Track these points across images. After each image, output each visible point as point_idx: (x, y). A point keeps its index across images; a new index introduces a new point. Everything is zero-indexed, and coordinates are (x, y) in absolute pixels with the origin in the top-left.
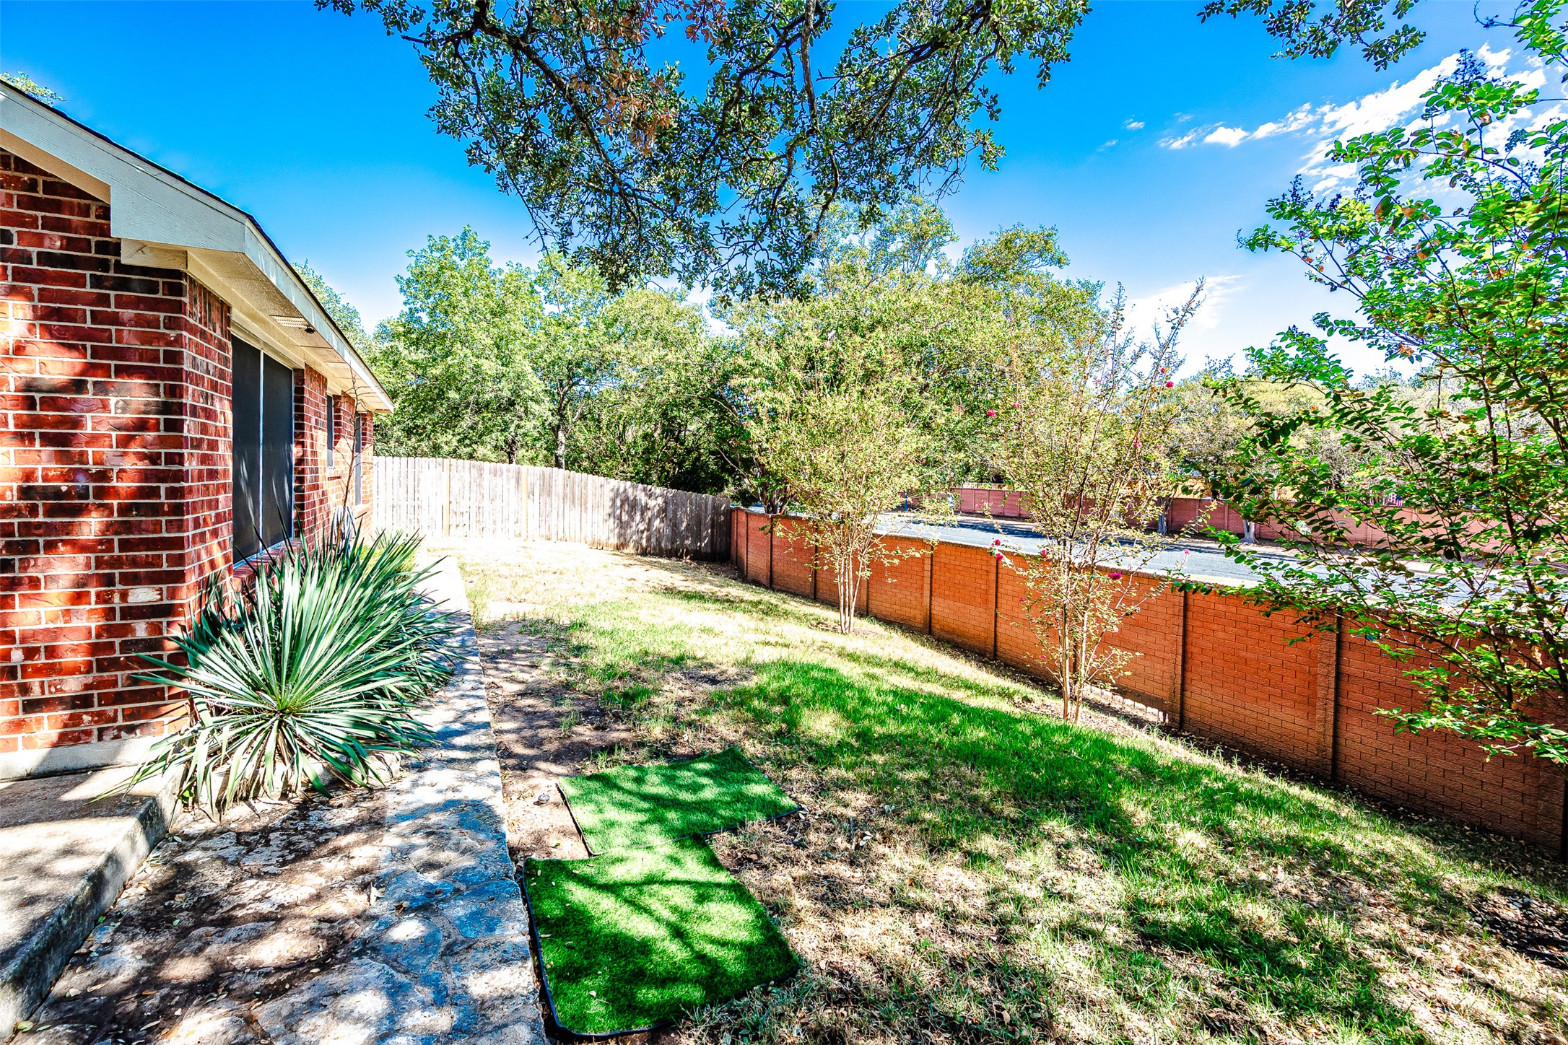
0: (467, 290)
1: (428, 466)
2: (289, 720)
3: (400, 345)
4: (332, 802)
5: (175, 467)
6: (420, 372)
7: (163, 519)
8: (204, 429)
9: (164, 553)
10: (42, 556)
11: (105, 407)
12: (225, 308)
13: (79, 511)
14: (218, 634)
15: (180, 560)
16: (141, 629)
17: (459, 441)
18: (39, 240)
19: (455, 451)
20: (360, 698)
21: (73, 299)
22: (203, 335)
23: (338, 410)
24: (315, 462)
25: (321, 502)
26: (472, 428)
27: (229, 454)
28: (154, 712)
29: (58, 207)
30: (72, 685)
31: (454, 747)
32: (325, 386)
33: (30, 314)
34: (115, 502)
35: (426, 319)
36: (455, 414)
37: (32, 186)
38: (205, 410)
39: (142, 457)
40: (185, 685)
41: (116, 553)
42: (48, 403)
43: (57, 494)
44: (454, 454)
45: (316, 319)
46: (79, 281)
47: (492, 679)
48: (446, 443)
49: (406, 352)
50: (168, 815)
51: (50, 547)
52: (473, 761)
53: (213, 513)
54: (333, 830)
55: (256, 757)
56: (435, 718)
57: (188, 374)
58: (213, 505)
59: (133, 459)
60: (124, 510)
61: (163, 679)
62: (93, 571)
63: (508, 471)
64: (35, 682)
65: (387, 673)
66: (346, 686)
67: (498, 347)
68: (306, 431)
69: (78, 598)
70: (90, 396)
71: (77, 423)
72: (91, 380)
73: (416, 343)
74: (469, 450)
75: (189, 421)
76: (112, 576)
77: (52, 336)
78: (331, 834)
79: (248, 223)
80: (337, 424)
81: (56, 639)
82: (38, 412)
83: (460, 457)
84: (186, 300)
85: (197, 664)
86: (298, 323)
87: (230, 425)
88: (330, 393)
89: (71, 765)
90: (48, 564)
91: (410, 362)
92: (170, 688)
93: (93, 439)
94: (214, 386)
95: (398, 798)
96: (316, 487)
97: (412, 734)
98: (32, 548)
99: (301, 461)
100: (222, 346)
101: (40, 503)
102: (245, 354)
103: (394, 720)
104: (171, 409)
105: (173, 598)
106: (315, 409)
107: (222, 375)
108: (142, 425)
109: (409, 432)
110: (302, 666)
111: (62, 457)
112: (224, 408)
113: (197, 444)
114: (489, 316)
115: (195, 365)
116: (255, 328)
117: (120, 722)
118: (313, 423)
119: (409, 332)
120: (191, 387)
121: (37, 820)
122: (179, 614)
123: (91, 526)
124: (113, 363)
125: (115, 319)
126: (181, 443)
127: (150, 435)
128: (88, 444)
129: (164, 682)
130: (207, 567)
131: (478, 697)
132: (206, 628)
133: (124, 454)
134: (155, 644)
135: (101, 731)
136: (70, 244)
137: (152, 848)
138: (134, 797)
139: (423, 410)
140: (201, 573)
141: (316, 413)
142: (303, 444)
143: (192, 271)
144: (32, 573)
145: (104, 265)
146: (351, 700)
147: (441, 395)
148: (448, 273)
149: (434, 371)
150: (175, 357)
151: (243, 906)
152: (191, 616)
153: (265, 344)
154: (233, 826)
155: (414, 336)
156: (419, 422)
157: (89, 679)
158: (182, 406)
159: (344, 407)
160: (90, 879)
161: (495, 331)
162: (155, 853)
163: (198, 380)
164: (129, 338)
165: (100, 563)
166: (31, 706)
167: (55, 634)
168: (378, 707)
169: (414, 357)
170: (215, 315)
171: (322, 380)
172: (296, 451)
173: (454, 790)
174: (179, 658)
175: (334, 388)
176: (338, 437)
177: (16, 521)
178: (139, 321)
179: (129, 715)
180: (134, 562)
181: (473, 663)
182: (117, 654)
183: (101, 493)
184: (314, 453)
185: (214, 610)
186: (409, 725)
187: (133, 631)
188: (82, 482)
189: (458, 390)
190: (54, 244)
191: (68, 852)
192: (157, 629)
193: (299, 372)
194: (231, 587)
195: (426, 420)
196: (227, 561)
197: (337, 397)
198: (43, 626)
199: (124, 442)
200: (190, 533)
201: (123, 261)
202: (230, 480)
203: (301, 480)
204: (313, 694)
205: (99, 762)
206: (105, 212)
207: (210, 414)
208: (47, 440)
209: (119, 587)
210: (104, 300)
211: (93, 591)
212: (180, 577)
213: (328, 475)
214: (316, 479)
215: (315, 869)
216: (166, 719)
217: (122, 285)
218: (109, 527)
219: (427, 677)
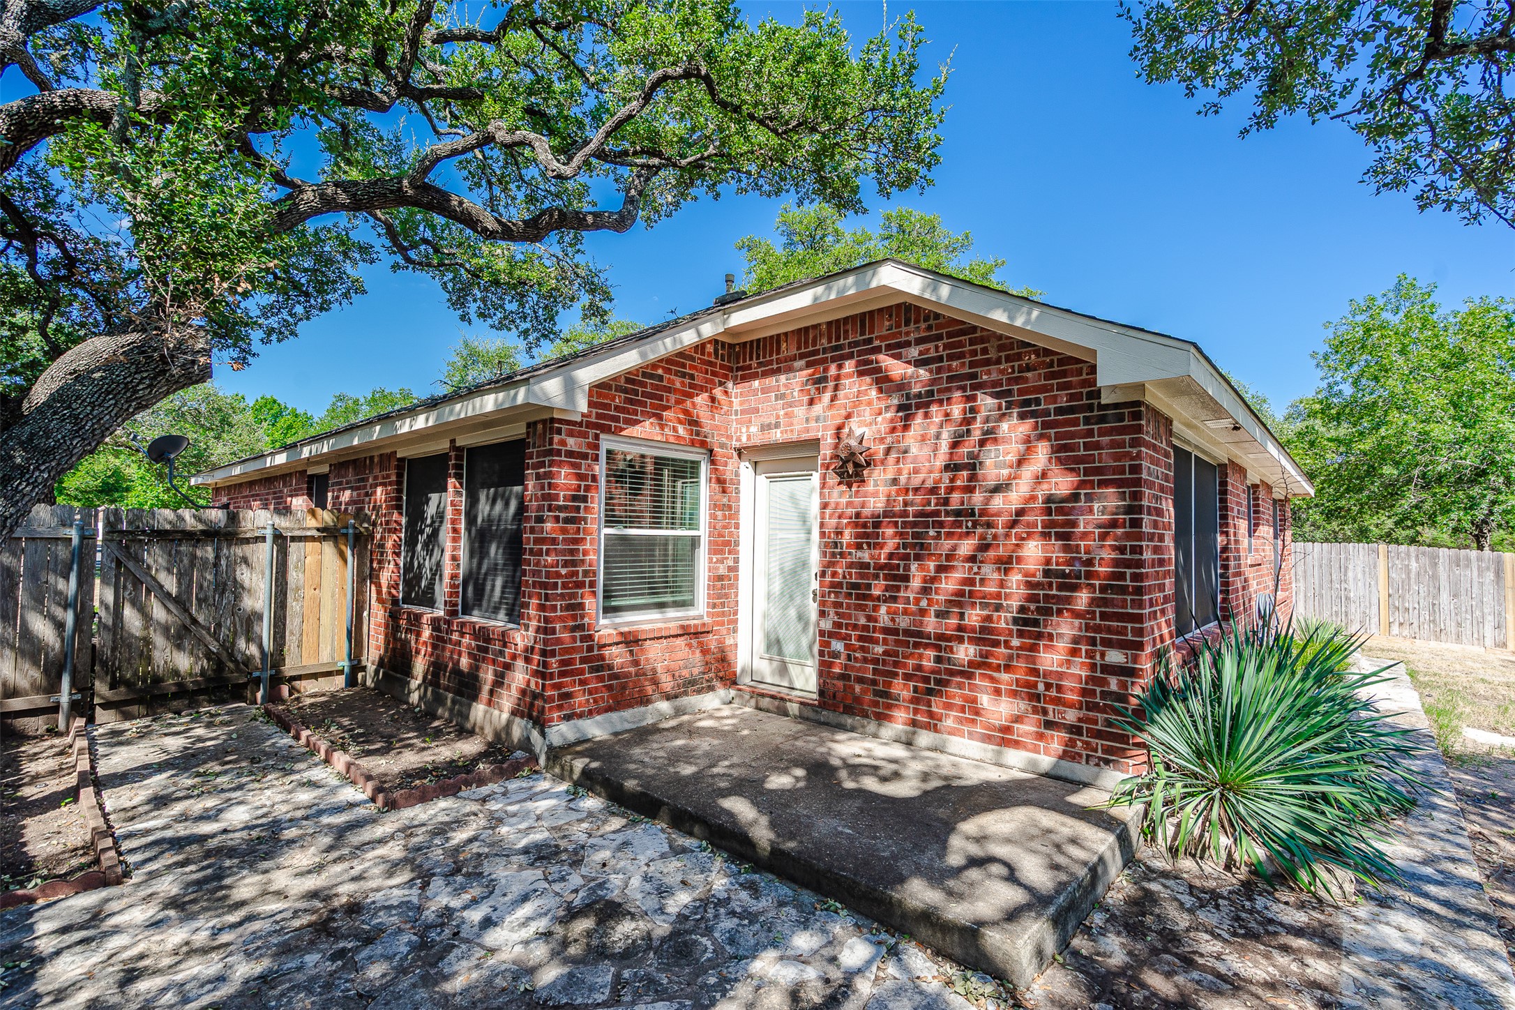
0: (1404, 346)
1: (1358, 553)
2: (1231, 796)
3: (1318, 423)
4: (1277, 895)
5: (1137, 557)
6: (1342, 449)
7: (1129, 598)
8: (1155, 525)
9: (1129, 625)
10: (1055, 618)
11: (1091, 511)
12: (1169, 422)
13: (1075, 588)
14: (1167, 699)
15: (1140, 632)
16: (1113, 684)
17: (1396, 523)
18: (1054, 399)
19: (1389, 535)
20: (1303, 797)
21: (1072, 435)
22: (1154, 448)
23: (1256, 499)
24: (1238, 550)
25: (1244, 588)
26: (1416, 507)
27: (1172, 545)
28: (1121, 753)
29: (1063, 374)
30: (1071, 716)
31: (1426, 896)
32: (1245, 477)
33: (1049, 450)
34: (1097, 583)
35: (1347, 390)
36: (1393, 492)
37: (1051, 365)
38: (1156, 508)
39: (1114, 548)
40: (1144, 737)
41: (1098, 621)
42: (1060, 511)
43: (1063, 575)
44: (1388, 538)
45: (1242, 417)
46: (1075, 423)
47: (1477, 828)
48: (1377, 526)
49: (1324, 429)
50: (1135, 843)
51: (1059, 612)
52: (1462, 925)
53: (1161, 595)
54: (1281, 924)
55: (1201, 820)
56: (1397, 850)
57: (1146, 480)
58: (1161, 588)
59: (1108, 550)
60: (1103, 589)
61: (1128, 727)
62: (1083, 634)
63: (1479, 559)
64: (1050, 707)
65: (1331, 779)
66: (1288, 780)
67: (1455, 406)
68: (1230, 521)
69: (1074, 652)
70: (1082, 504)
71: (1074, 524)
72: (1082, 492)
73: (1337, 418)
74: (1410, 532)
75: (1146, 518)
76: (1095, 638)
77: (1062, 464)
78: (1280, 929)
79: (1193, 350)
80: (1256, 512)
81: (1061, 680)
82: (1054, 517)
83: (1397, 542)
84: (1143, 422)
85: (1153, 721)
86: (1227, 423)
87: (1172, 521)
88: (1249, 483)
89: (1070, 776)
90: (1058, 624)
91: (1329, 440)
92: (1134, 736)
93: (1085, 535)
94: (1162, 489)
95: (1354, 925)
96: (1239, 574)
97: (1365, 857)
98: (1048, 612)
99: (1225, 549)
100: (1167, 455)
101: (1054, 580)
102: (1182, 456)
103: (1343, 833)
104: (1134, 509)
105: (1135, 663)
106: (1238, 500)
107: (1166, 478)
108: (1113, 524)
109: (1329, 515)
110: (1242, 747)
111: (1066, 549)
112: (1168, 506)
113: (1151, 537)
114: (1439, 371)
115: (1150, 474)
116: (1189, 434)
117: (1099, 754)
118: (1235, 513)
119: (1329, 407)
120: (1147, 491)
121: (1054, 810)
122: (1140, 677)
123: (1082, 599)
124: (1096, 478)
125: (1097, 446)
126: (1140, 536)
127: (1120, 531)
128: (1082, 539)
129: (1130, 730)
130: (1158, 641)
131: (1458, 845)
132: (1158, 692)
133: (1102, 546)
134: (1123, 698)
135: (1088, 756)
136: (1072, 397)
137: (1125, 866)
138: (1113, 818)
139: (1348, 490)
140: (1154, 645)
141: (1238, 504)
142: (1227, 534)
143: (1148, 399)
144: (1049, 630)
145: (1090, 408)
146: (1291, 796)
147: (1372, 471)
148: (1376, 334)
149: (1362, 447)
150: (1136, 469)
151: (1202, 955)
152: (1147, 680)
153: (1197, 447)
154: (1185, 876)
155: (1333, 411)
156: (1342, 503)
157: (1082, 714)
158: (1141, 507)
159: (1262, 494)
160: (1090, 870)
161: (1452, 386)
162: (1126, 872)
163: (1151, 485)
164: (1105, 458)
165: (1088, 628)
166: (1049, 725)
167: (1060, 675)
168: (1323, 813)
169: (1333, 434)
170: (1162, 429)
171: (1242, 471)
172: (1220, 539)
173: (1433, 949)
174: (1140, 713)
175: (1253, 478)
176: (1257, 525)
177: (1041, 592)
178: (1113, 445)
179: (1107, 750)
180: (1109, 630)
181: (1445, 799)
182: (1098, 700)
183: (1089, 575)
184: (1237, 542)
185: (1163, 676)
186: (1362, 846)
187: (1108, 684)
188: (1077, 567)
189: (1397, 464)
190: (1063, 402)
191: (1074, 841)
192: (1123, 685)
193: (1223, 467)
194: (1175, 659)
195: (1352, 502)
196: (1171, 637)
197: (1255, 486)
198: (1054, 669)
199: (1103, 537)
200: (1147, 611)
201: (1103, 402)
202: (1173, 568)
203: (1226, 567)
204: (1251, 777)
205: (1086, 780)
206: (1093, 369)
207: (1159, 512)
208: (1059, 536)
209: (1099, 648)
210: (1090, 433)
211: (1084, 648)
212: (1140, 646)
213: (1249, 562)
214: (1239, 566)
215: (1267, 956)
216: (1131, 762)
217: (1102, 419)
218: (1093, 602)
219: (1379, 796)
